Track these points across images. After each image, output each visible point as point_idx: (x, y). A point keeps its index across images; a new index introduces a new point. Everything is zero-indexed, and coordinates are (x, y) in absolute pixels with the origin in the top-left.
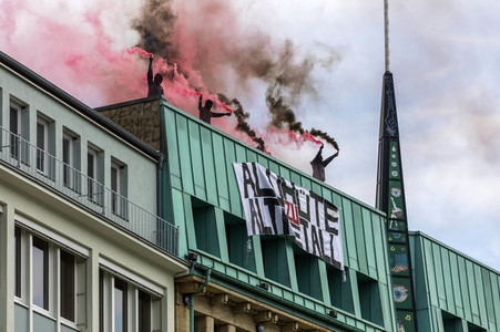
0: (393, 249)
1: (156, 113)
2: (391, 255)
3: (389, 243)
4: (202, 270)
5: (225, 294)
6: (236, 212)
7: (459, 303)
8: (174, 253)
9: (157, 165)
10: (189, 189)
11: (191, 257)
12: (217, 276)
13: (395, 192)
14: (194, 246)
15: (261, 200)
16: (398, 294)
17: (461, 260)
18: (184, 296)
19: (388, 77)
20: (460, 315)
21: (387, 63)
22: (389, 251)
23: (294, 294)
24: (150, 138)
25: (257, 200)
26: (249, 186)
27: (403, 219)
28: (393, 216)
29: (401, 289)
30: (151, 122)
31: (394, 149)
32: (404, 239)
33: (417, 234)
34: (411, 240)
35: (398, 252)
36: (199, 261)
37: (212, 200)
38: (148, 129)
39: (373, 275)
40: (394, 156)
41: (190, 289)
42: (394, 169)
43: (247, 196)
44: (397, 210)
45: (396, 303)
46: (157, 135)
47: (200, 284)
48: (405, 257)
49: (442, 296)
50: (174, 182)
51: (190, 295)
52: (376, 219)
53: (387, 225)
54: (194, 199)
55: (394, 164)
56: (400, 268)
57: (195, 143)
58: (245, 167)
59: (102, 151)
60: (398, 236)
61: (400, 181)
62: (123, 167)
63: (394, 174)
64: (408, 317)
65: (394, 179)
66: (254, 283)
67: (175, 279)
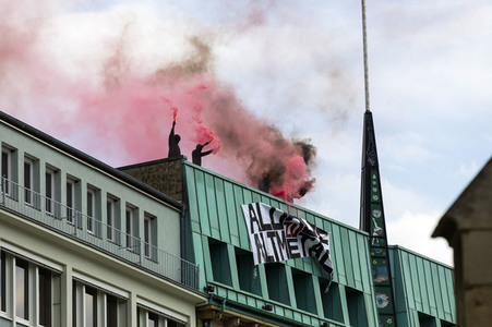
0: (375, 262)
1: (178, 170)
2: (374, 267)
3: (372, 258)
4: (218, 300)
5: (238, 317)
6: (245, 247)
7: (432, 304)
8: (195, 288)
9: (181, 214)
10: (206, 232)
11: (208, 289)
12: (231, 304)
13: (376, 214)
14: (211, 279)
15: (264, 233)
16: (381, 301)
17: (434, 266)
18: (204, 321)
19: (368, 116)
20: (434, 314)
21: (367, 103)
22: (372, 264)
23: (293, 311)
24: (174, 191)
25: (261, 234)
26: (255, 223)
27: (383, 236)
28: (375, 234)
29: (383, 297)
30: (174, 178)
31: (374, 177)
32: (384, 254)
33: (396, 248)
34: (391, 252)
35: (380, 265)
36: (215, 293)
37: (225, 239)
38: (172, 183)
39: (359, 288)
40: (374, 183)
41: (209, 316)
42: (375, 194)
43: (253, 232)
44: (378, 229)
45: (379, 309)
46: (180, 189)
47: (217, 311)
48: (385, 268)
49: (418, 299)
50: (195, 227)
51: (209, 321)
52: (360, 238)
53: (370, 242)
54: (210, 239)
55: (375, 190)
56: (382, 279)
57: (210, 192)
58: (251, 207)
59: (137, 208)
60: (379, 251)
61: (380, 204)
62: (153, 218)
63: (375, 198)
64: (390, 321)
65: (375, 203)
66: (260, 305)
67: (196, 308)
